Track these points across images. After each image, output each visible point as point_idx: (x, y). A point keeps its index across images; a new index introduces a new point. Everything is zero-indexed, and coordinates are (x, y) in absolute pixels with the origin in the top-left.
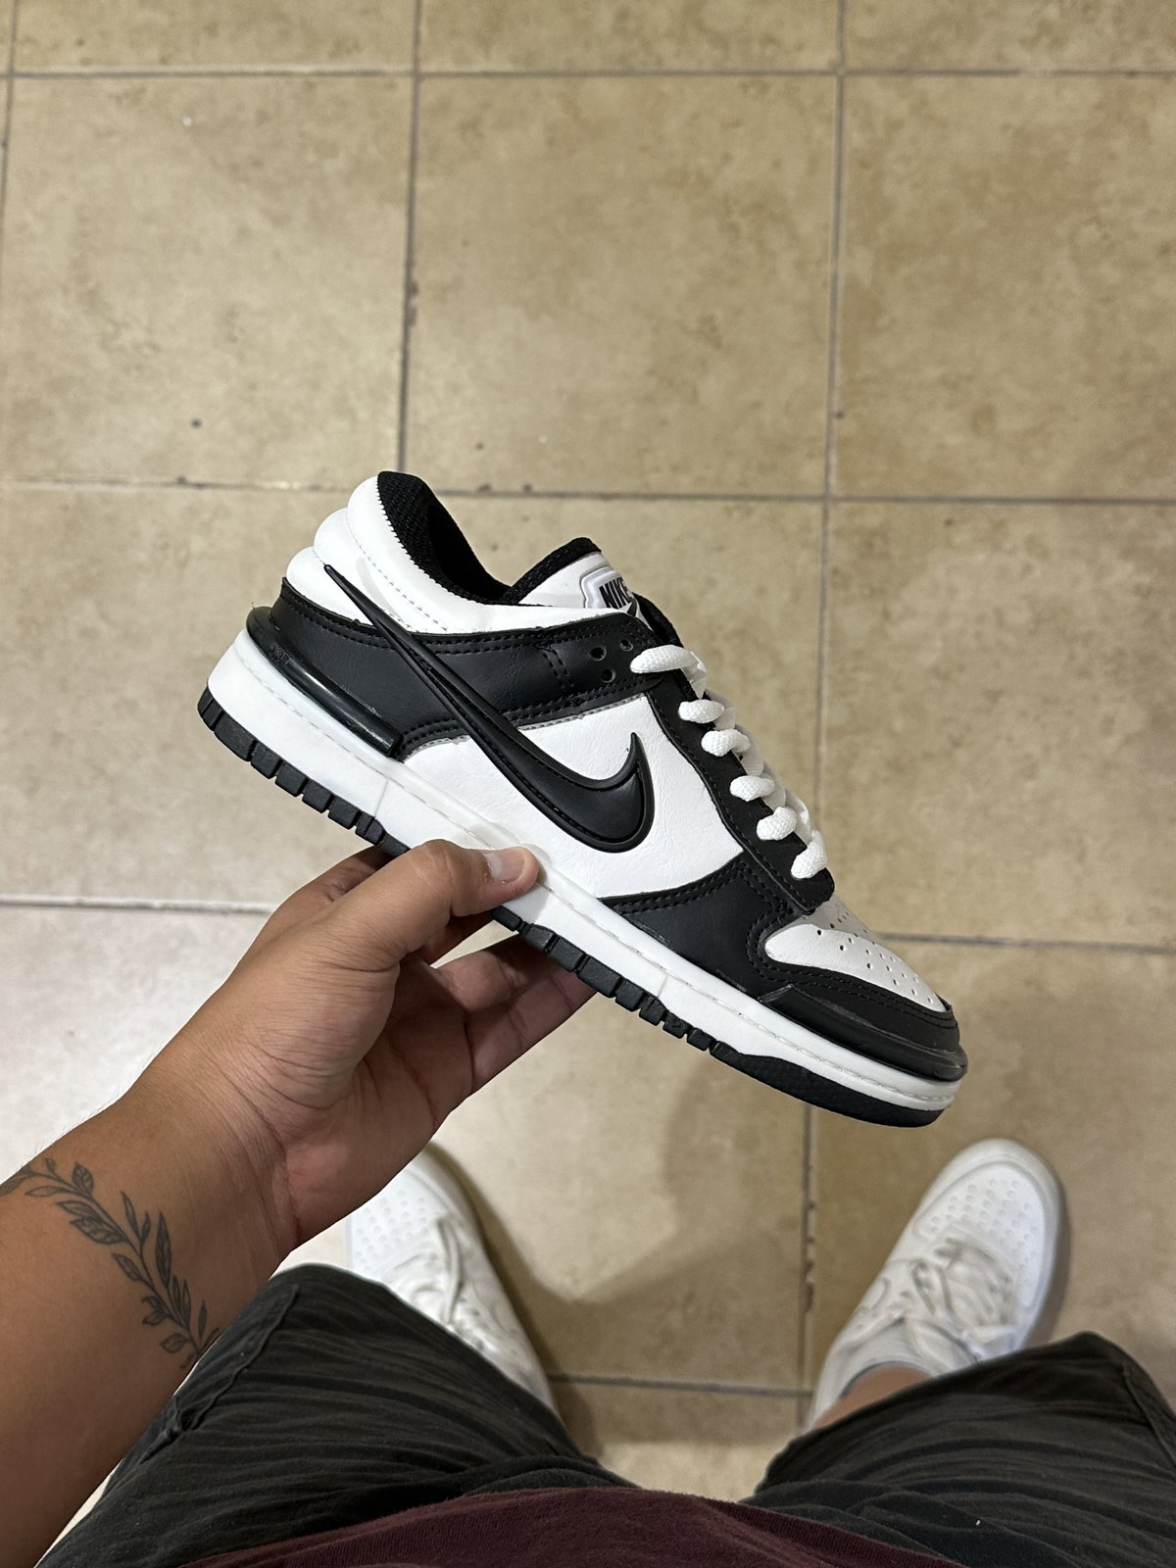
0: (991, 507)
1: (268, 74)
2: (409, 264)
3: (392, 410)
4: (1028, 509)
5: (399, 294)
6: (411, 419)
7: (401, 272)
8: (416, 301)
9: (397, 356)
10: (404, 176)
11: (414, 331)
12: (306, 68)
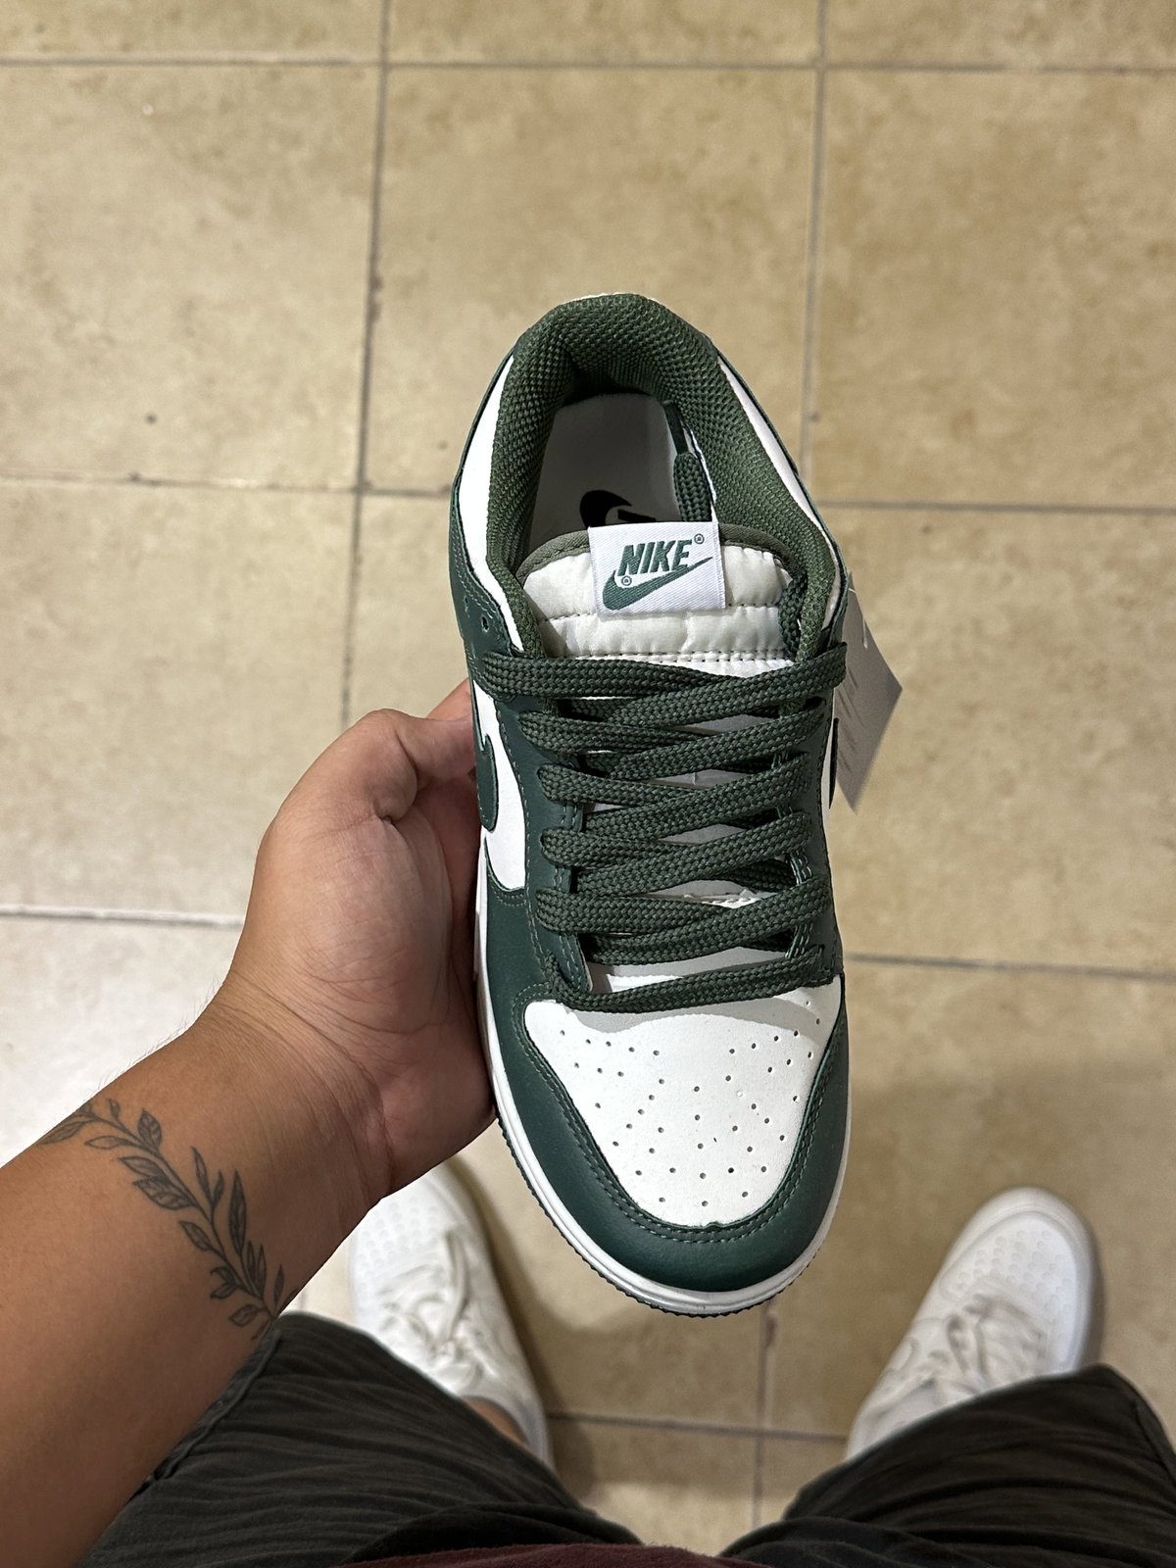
0: (970, 515)
1: (233, 63)
2: (374, 258)
3: (353, 407)
4: (1009, 517)
5: (362, 288)
6: (373, 416)
7: (363, 266)
8: (381, 296)
9: (359, 353)
10: (369, 169)
11: (378, 326)
12: (271, 57)
